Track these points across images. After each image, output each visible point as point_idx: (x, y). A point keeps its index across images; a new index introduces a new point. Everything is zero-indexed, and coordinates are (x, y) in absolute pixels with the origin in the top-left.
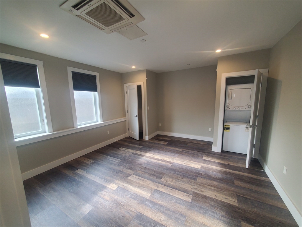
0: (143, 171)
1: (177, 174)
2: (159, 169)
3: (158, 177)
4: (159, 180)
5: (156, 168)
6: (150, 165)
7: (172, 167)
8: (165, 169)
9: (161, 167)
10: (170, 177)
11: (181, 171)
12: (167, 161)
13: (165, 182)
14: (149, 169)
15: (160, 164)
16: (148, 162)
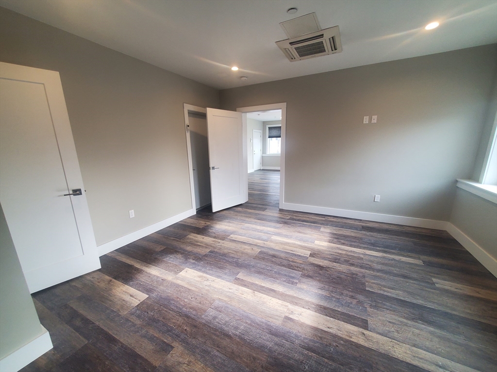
0: (292, 262)
1: (234, 258)
2: (264, 266)
3: (265, 253)
4: (263, 250)
5: (269, 268)
6: (286, 275)
7: (238, 270)
8: (253, 267)
9: (261, 270)
10: (247, 254)
11: (225, 263)
12: (245, 286)
13: (255, 248)
14: (284, 266)
15: (262, 277)
16: (293, 283)
